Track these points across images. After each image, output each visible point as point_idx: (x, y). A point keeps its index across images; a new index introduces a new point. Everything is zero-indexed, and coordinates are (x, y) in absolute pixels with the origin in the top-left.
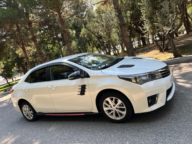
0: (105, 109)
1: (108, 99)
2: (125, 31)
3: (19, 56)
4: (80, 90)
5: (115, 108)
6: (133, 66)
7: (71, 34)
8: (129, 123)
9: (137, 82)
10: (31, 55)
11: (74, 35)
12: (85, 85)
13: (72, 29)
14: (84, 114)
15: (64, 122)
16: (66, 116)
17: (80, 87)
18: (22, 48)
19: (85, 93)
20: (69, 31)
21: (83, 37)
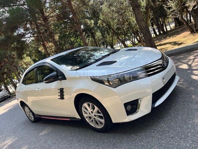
0: (85, 115)
1: (85, 105)
2: (138, 14)
3: (42, 53)
4: (59, 94)
5: (93, 115)
6: (115, 62)
7: (88, 24)
8: (111, 133)
9: (110, 85)
10: (53, 51)
11: (93, 25)
12: (62, 88)
13: (89, 20)
14: (69, 119)
15: (56, 126)
16: (56, 120)
17: (59, 91)
18: (42, 45)
19: (64, 97)
20: (86, 21)
21: (101, 26)
